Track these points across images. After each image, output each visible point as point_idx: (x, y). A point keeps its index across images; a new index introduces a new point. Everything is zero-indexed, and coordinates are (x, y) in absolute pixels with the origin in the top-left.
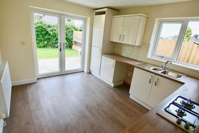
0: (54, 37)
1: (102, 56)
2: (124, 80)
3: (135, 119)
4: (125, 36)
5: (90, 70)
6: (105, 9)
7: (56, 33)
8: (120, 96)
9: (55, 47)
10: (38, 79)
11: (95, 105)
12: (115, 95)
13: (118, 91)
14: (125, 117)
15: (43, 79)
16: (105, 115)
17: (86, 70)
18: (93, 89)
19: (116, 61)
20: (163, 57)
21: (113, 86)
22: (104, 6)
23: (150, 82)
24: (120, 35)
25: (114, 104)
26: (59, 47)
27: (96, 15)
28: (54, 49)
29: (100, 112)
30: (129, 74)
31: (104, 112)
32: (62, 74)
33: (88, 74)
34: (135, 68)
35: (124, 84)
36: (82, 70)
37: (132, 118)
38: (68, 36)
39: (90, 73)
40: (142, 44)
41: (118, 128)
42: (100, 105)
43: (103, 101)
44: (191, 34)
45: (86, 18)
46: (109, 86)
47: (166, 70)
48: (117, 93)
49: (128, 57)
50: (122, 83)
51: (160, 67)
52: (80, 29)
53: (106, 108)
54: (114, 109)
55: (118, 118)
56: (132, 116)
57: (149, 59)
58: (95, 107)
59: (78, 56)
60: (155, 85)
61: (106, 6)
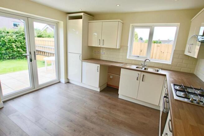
0: (3, 46)
1: (83, 62)
2: (107, 83)
3: (133, 115)
4: (105, 41)
5: (68, 79)
6: (82, 14)
7: (6, 41)
8: (110, 98)
9: (5, 59)
10: (4, 102)
11: (92, 114)
12: (105, 99)
13: (107, 95)
14: (124, 116)
15: (11, 101)
16: (107, 121)
17: (63, 80)
18: (81, 98)
19: (101, 65)
20: (138, 57)
21: (99, 91)
22: (80, 10)
23: (137, 80)
24: (100, 40)
25: (110, 108)
26: (28, 57)
27: (69, 19)
28: (4, 61)
29: (101, 118)
30: (111, 76)
31: (105, 118)
32: (36, 89)
33: (67, 84)
34: (122, 69)
35: (107, 86)
36: (59, 81)
37: (131, 115)
38: (22, 43)
39: (68, 82)
40: (121, 47)
41: (125, 128)
42: (97, 112)
43: (98, 108)
44: (138, 37)
45: (58, 22)
46: (95, 92)
47: (145, 67)
48: (106, 96)
49: (108, 60)
50: (105, 86)
51: (140, 66)
52: (38, 35)
53: (105, 114)
54: (112, 112)
55: (119, 119)
56: (130, 114)
57: (129, 60)
58: (94, 116)
59: (45, 66)
60: (142, 81)
61: (82, 11)
